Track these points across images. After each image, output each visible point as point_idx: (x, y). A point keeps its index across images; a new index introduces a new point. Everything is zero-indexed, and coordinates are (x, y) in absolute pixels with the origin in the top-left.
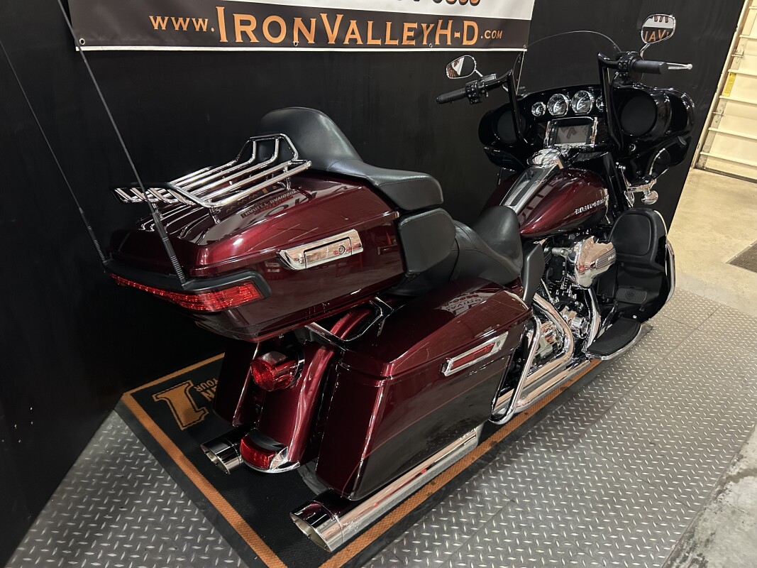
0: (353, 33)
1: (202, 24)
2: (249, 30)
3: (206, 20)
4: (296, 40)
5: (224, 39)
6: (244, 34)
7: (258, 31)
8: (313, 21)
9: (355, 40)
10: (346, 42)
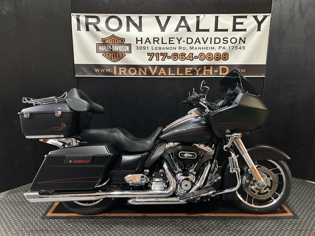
0: (162, 72)
2: (124, 71)
3: (110, 69)
4: (140, 74)
5: (115, 73)
6: (122, 72)
7: (127, 72)
8: (145, 69)
10: (159, 74)
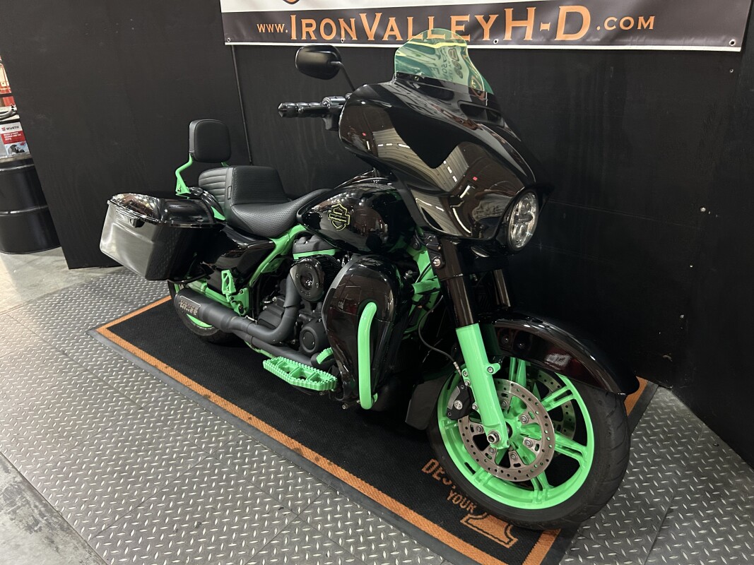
0: (392, 30)
1: (280, 28)
2: (311, 31)
3: (283, 25)
4: (343, 38)
5: (294, 37)
6: (308, 33)
7: (317, 31)
8: (353, 21)
9: (394, 37)
10: (386, 38)
